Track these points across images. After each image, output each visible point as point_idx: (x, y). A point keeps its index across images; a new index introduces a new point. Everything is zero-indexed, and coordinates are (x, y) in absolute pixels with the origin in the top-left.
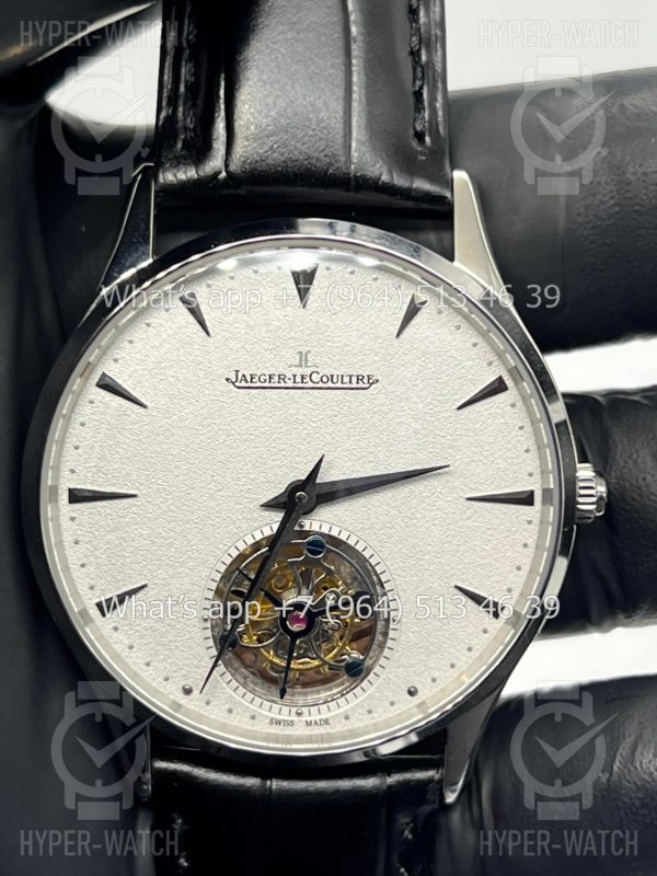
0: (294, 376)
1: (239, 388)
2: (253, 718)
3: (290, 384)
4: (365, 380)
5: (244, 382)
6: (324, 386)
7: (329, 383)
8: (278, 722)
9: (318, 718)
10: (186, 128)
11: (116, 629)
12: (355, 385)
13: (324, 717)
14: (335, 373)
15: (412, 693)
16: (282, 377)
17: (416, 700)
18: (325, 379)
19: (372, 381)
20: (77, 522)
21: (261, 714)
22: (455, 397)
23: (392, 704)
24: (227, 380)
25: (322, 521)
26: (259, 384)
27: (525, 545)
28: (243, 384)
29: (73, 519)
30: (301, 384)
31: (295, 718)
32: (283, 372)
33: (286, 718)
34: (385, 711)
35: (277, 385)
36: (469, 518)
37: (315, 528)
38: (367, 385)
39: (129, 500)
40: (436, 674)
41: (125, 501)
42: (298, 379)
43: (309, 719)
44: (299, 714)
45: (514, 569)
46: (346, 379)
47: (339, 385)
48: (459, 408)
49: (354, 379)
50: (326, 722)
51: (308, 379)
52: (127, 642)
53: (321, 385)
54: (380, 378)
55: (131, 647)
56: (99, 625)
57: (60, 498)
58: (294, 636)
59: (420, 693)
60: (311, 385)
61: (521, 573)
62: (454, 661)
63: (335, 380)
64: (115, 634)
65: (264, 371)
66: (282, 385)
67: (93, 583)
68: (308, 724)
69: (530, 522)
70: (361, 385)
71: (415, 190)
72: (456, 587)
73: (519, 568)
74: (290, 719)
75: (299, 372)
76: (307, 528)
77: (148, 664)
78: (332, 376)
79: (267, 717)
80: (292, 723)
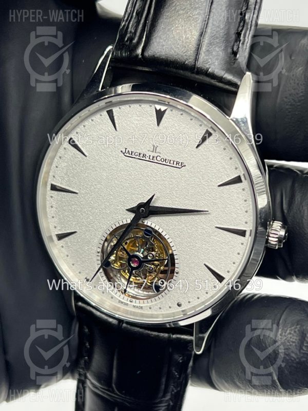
0: (150, 156)
1: (126, 156)
2: (112, 298)
3: (147, 159)
4: (180, 164)
5: (128, 154)
6: (162, 163)
7: (165, 162)
8: (122, 303)
9: (138, 305)
10: (131, 32)
11: (62, 247)
12: (175, 166)
13: (141, 305)
14: (167, 158)
15: (179, 305)
16: (144, 156)
17: (180, 309)
18: (162, 160)
19: (183, 166)
20: (53, 198)
21: (115, 298)
22: (218, 181)
23: (170, 307)
24: (121, 151)
25: (152, 222)
26: (134, 156)
27: (239, 254)
28: (128, 155)
29: (52, 197)
30: (152, 160)
31: (129, 303)
32: (145, 153)
33: (126, 302)
34: (167, 310)
35: (142, 158)
36: (215, 236)
37: (149, 224)
38: (180, 167)
39: (75, 194)
40: (191, 300)
41: (73, 194)
42: (151, 158)
43: (135, 304)
44: (130, 301)
45: (232, 263)
46: (172, 162)
47: (168, 164)
48: (219, 186)
49: (175, 163)
50: (142, 308)
51: (155, 158)
52: (66, 253)
53: (160, 162)
54: (186, 165)
55: (67, 256)
56: (56, 243)
57: (47, 187)
58: (133, 268)
59: (182, 306)
60: (156, 161)
61: (234, 265)
62: (199, 296)
63: (167, 161)
64: (62, 249)
65: (137, 151)
66: (144, 159)
67: (56, 225)
68: (134, 306)
69: (242, 244)
70: (177, 166)
71: (224, 78)
72: (205, 264)
73: (234, 263)
74: (127, 302)
75: (152, 154)
76: (145, 224)
77: (73, 265)
78: (166, 160)
79: (117, 299)
80: (127, 304)
